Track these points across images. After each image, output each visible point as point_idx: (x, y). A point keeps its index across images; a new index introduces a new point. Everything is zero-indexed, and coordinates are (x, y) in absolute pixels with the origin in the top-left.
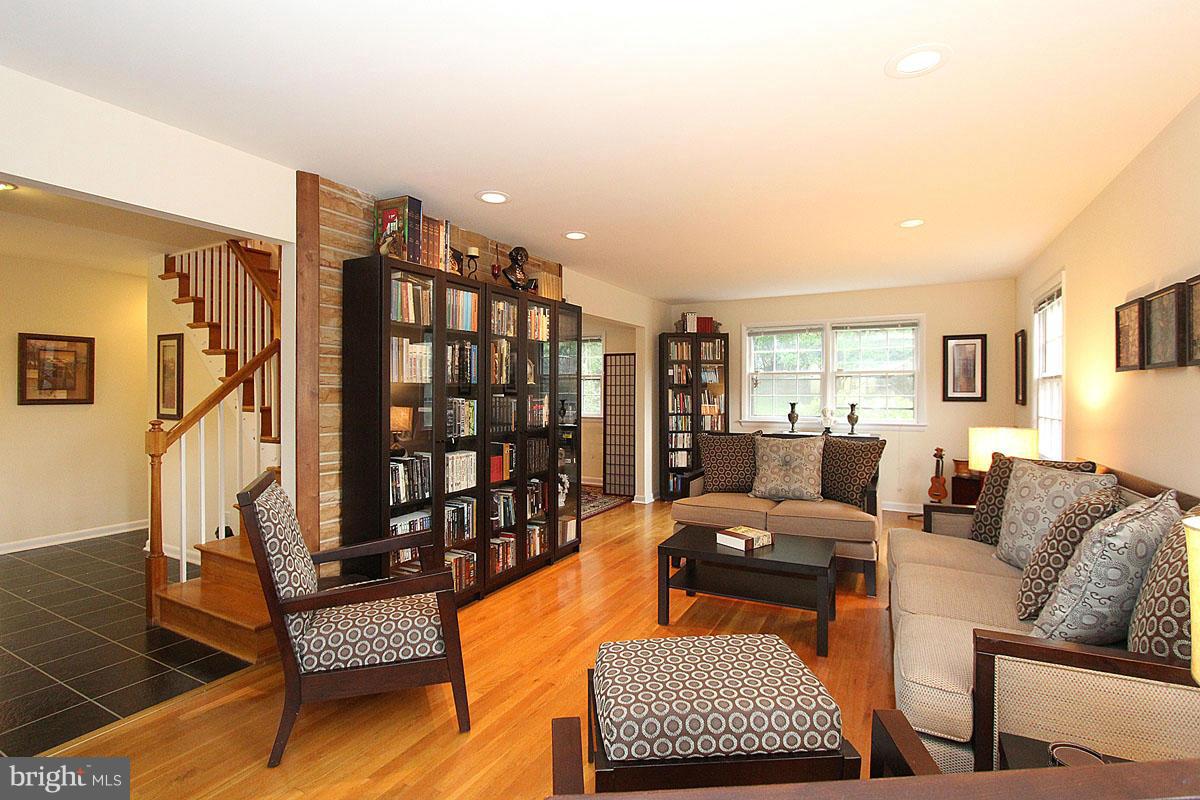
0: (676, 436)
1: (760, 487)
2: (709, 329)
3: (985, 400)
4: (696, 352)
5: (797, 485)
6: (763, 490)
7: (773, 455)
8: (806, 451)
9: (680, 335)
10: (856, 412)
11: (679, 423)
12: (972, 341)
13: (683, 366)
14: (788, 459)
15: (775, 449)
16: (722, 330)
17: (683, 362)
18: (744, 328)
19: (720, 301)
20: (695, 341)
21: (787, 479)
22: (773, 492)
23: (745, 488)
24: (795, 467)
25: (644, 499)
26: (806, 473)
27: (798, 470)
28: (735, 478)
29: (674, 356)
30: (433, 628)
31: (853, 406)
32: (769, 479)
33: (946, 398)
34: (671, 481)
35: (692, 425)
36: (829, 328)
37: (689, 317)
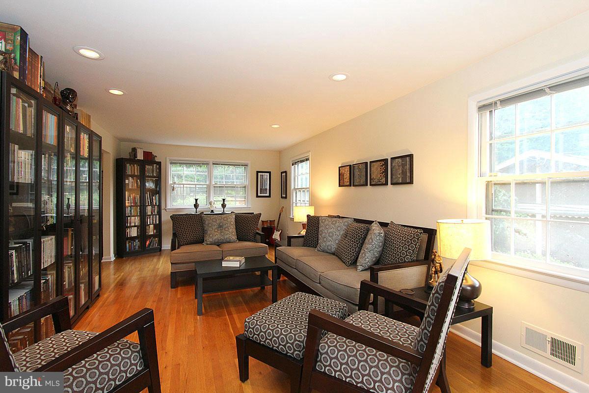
0: (130, 219)
1: (209, 239)
2: (149, 158)
3: (270, 197)
4: (143, 171)
5: (228, 236)
6: (211, 240)
7: (214, 223)
8: (229, 220)
9: (133, 160)
10: (226, 203)
11: (132, 211)
12: (266, 174)
13: (135, 178)
14: (221, 224)
15: (214, 220)
16: (157, 160)
17: (136, 176)
18: (168, 160)
19: (157, 144)
20: (142, 164)
21: (222, 234)
22: (217, 241)
23: (200, 241)
24: (225, 228)
25: (110, 258)
26: (230, 230)
27: (227, 229)
28: (195, 237)
29: (129, 172)
30: (136, 354)
31: (224, 200)
32: (213, 235)
33: (257, 196)
34: (128, 245)
35: (140, 212)
36: (211, 164)
37: (138, 150)
